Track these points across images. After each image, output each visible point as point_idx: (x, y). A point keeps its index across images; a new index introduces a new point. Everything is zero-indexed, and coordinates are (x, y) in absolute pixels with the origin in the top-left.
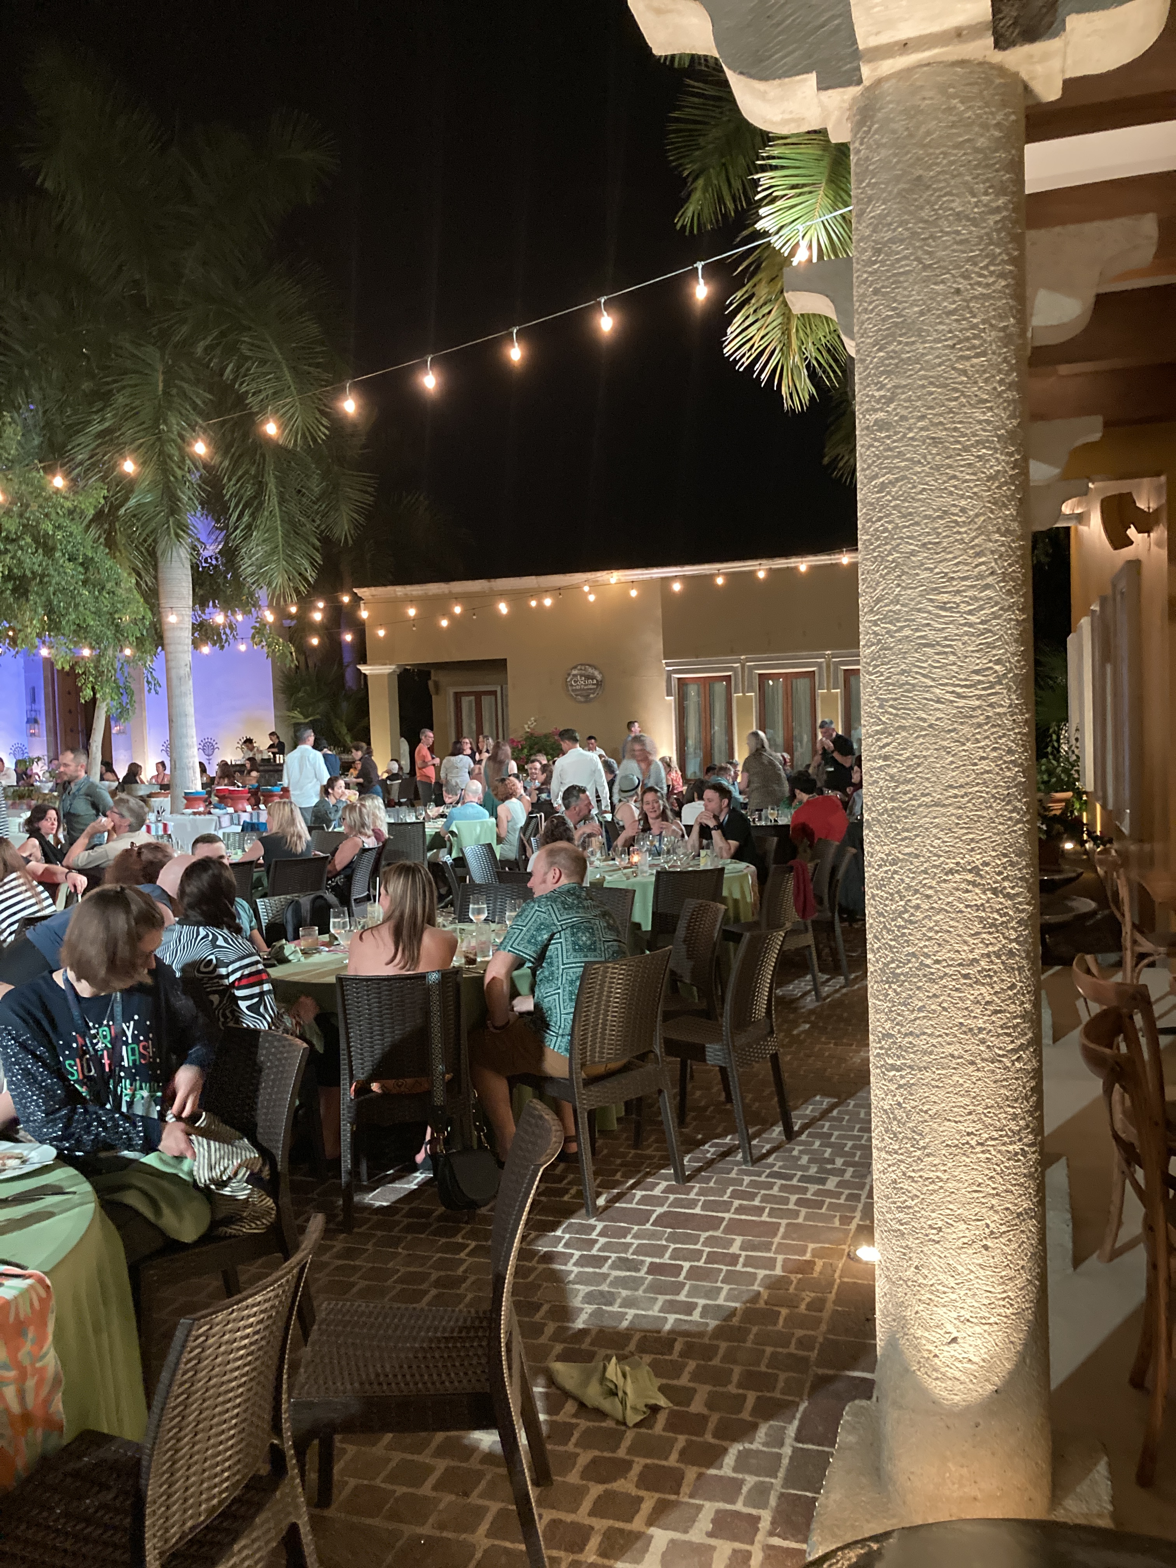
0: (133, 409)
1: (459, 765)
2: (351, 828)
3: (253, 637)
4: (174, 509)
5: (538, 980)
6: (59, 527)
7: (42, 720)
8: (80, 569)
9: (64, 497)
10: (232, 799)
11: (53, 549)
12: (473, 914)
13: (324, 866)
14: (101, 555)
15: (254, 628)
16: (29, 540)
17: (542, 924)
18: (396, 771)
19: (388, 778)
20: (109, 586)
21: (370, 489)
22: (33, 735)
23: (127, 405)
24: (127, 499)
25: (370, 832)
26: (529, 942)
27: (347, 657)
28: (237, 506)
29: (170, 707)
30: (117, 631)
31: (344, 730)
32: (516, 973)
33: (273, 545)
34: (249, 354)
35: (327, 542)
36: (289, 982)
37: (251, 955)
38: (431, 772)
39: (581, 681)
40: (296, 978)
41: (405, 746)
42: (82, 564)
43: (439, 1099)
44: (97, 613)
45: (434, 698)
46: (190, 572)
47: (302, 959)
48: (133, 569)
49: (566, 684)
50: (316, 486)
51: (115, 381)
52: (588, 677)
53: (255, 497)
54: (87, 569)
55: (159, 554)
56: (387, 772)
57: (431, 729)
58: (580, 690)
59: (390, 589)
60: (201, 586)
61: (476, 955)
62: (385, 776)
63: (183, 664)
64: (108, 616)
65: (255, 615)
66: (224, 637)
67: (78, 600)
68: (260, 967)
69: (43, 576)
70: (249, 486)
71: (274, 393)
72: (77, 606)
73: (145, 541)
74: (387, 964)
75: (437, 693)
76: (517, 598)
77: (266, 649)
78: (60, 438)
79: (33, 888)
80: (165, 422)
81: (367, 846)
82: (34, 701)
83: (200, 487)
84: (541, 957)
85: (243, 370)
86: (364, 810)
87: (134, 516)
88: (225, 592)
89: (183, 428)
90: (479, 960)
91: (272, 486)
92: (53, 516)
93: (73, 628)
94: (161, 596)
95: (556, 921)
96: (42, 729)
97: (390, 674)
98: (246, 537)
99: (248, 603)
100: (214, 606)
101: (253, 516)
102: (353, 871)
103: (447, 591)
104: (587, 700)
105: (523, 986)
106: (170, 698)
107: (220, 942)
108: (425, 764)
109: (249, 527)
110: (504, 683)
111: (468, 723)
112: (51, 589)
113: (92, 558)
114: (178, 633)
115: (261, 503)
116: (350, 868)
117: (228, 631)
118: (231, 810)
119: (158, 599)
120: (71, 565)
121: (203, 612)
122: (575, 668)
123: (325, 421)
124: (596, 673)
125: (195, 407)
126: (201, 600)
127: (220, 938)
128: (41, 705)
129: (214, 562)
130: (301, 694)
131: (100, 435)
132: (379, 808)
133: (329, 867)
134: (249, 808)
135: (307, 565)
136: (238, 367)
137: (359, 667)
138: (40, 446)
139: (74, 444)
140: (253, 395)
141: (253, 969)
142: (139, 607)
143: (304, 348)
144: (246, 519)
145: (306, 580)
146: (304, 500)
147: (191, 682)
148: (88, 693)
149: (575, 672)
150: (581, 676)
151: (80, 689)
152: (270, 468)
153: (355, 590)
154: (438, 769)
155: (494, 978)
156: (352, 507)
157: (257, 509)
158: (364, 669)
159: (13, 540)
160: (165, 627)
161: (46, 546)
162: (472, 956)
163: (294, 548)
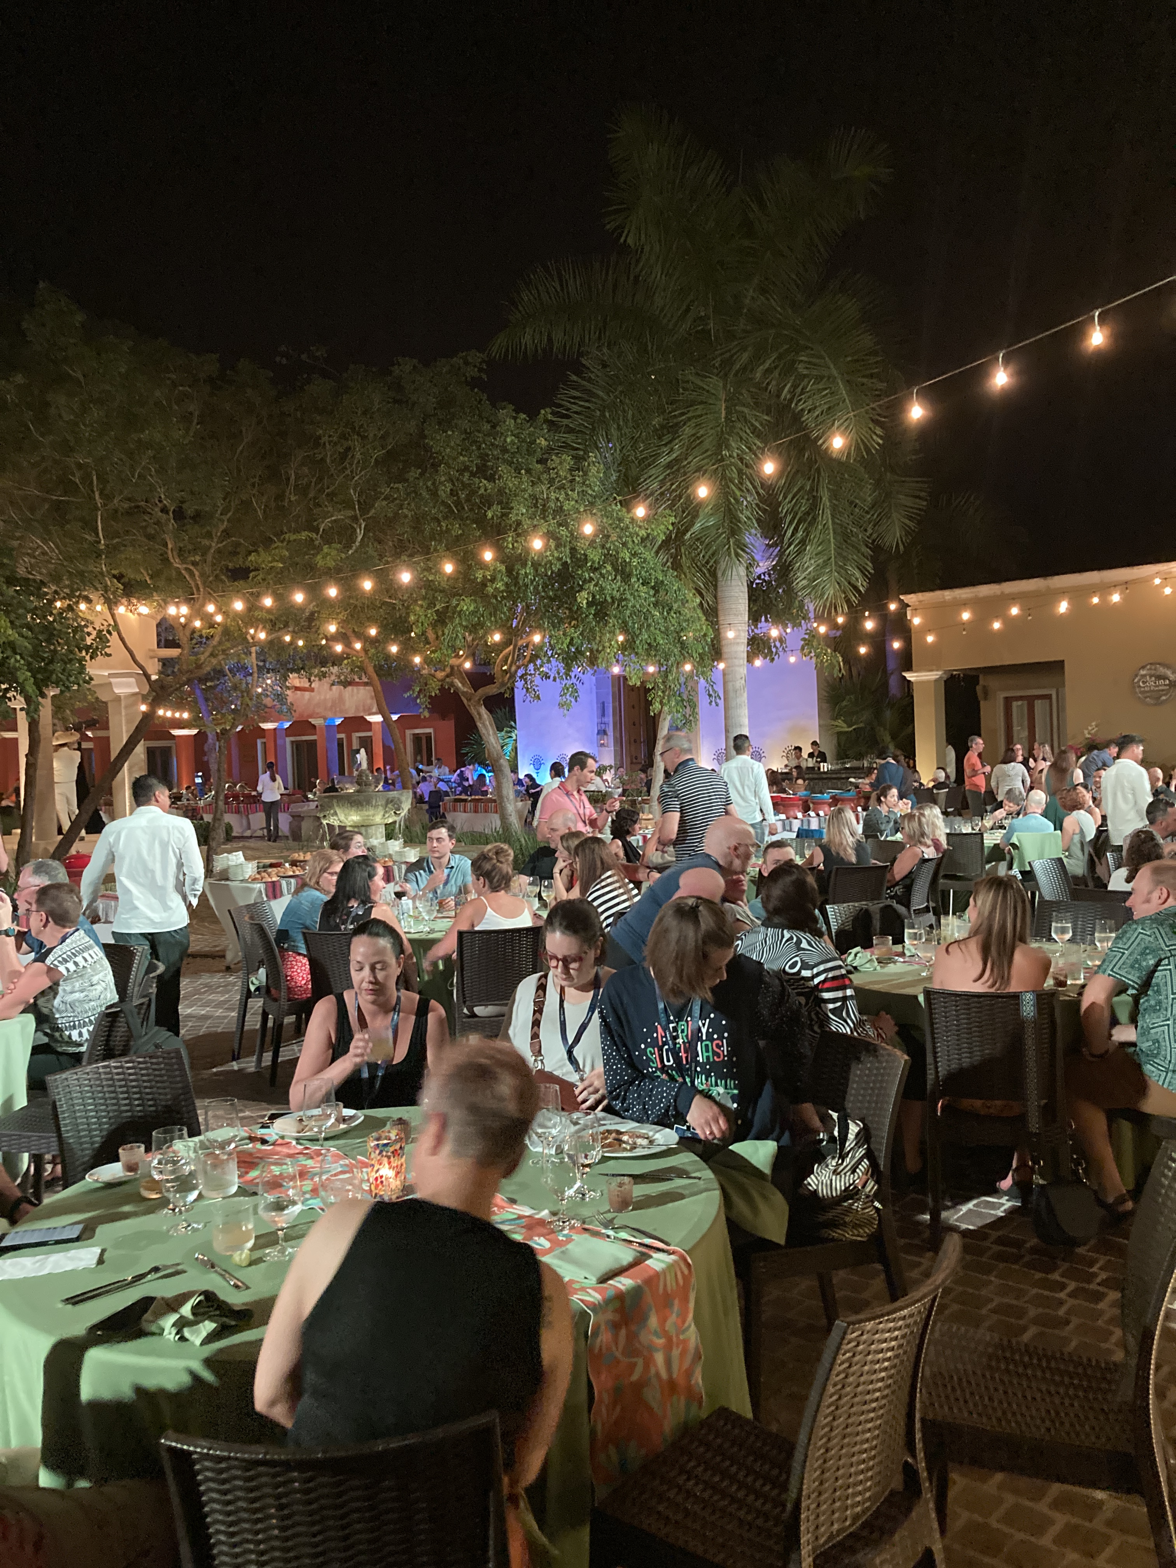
0: (698, 438)
1: (1012, 773)
2: (911, 837)
3: (803, 649)
4: (734, 531)
5: (1141, 1008)
6: (634, 555)
7: (610, 732)
8: (652, 592)
9: (640, 527)
10: (784, 806)
11: (629, 576)
12: (1056, 932)
13: (884, 876)
14: (670, 578)
15: (804, 639)
16: (609, 568)
17: (1146, 948)
18: (942, 780)
19: (934, 787)
20: (675, 606)
21: (923, 494)
22: (602, 745)
23: (693, 435)
24: (692, 524)
25: (929, 842)
26: (1132, 967)
27: (892, 664)
28: (791, 523)
29: (726, 718)
30: (682, 648)
31: (887, 738)
32: (1116, 999)
33: (825, 558)
34: (805, 372)
35: (877, 549)
36: (869, 990)
37: (834, 959)
38: (981, 781)
39: (1151, 682)
40: (876, 987)
41: (951, 754)
42: (653, 588)
43: (1034, 1124)
44: (666, 633)
45: (982, 703)
46: (746, 590)
47: (878, 968)
48: (696, 589)
49: (1134, 686)
50: (868, 495)
51: (683, 414)
52: (1159, 677)
53: (808, 513)
54: (657, 592)
55: (719, 575)
56: (933, 780)
57: (979, 735)
58: (1151, 691)
59: (938, 593)
60: (755, 601)
61: (1066, 977)
62: (931, 784)
63: (738, 677)
64: (675, 635)
65: (804, 627)
66: (774, 650)
67: (650, 621)
68: (843, 971)
69: (621, 600)
70: (804, 501)
71: (829, 408)
72: (649, 626)
73: (707, 562)
74: (975, 981)
75: (986, 699)
76: (1078, 595)
77: (814, 659)
78: (634, 471)
79: (625, 885)
80: (728, 447)
81: (926, 857)
82: (603, 715)
83: (757, 505)
84: (1146, 984)
85: (799, 389)
86: (923, 820)
87: (698, 539)
88: (777, 606)
89: (742, 451)
90: (1069, 982)
91: (825, 500)
92: (630, 545)
93: (646, 646)
94: (720, 613)
95: (1163, 946)
96: (610, 740)
97: (936, 681)
98: (800, 552)
99: (798, 615)
100: (766, 620)
101: (807, 532)
102: (913, 881)
103: (999, 593)
104: (1158, 702)
105: (1123, 1015)
106: (726, 709)
107: (804, 945)
108: (975, 773)
109: (803, 542)
110: (1061, 685)
111: (1020, 731)
112: (628, 612)
113: (662, 582)
114: (735, 648)
115: (814, 519)
116: (909, 880)
117: (778, 644)
118: (783, 817)
119: (717, 616)
120: (644, 589)
121: (756, 627)
122: (1143, 668)
123: (879, 431)
124: (1169, 673)
125: (754, 430)
126: (754, 617)
127: (804, 941)
128: (609, 719)
129: (767, 578)
130: (844, 703)
131: (669, 466)
132: (938, 818)
133: (888, 876)
134: (800, 815)
135: (858, 574)
136: (795, 387)
137: (904, 674)
138: (617, 481)
139: (645, 476)
140: (809, 411)
141: (837, 973)
142: (702, 624)
143: (858, 361)
144: (800, 534)
145: (856, 588)
146: (857, 510)
147: (745, 695)
148: (657, 706)
149: (1142, 672)
150: (1151, 676)
151: (650, 703)
152: (825, 481)
153: (902, 597)
154: (988, 778)
155: (1093, 1004)
156: (904, 513)
157: (811, 524)
158: (909, 676)
159: (596, 569)
160: (723, 643)
161: (623, 572)
162: (1062, 978)
163: (845, 559)
